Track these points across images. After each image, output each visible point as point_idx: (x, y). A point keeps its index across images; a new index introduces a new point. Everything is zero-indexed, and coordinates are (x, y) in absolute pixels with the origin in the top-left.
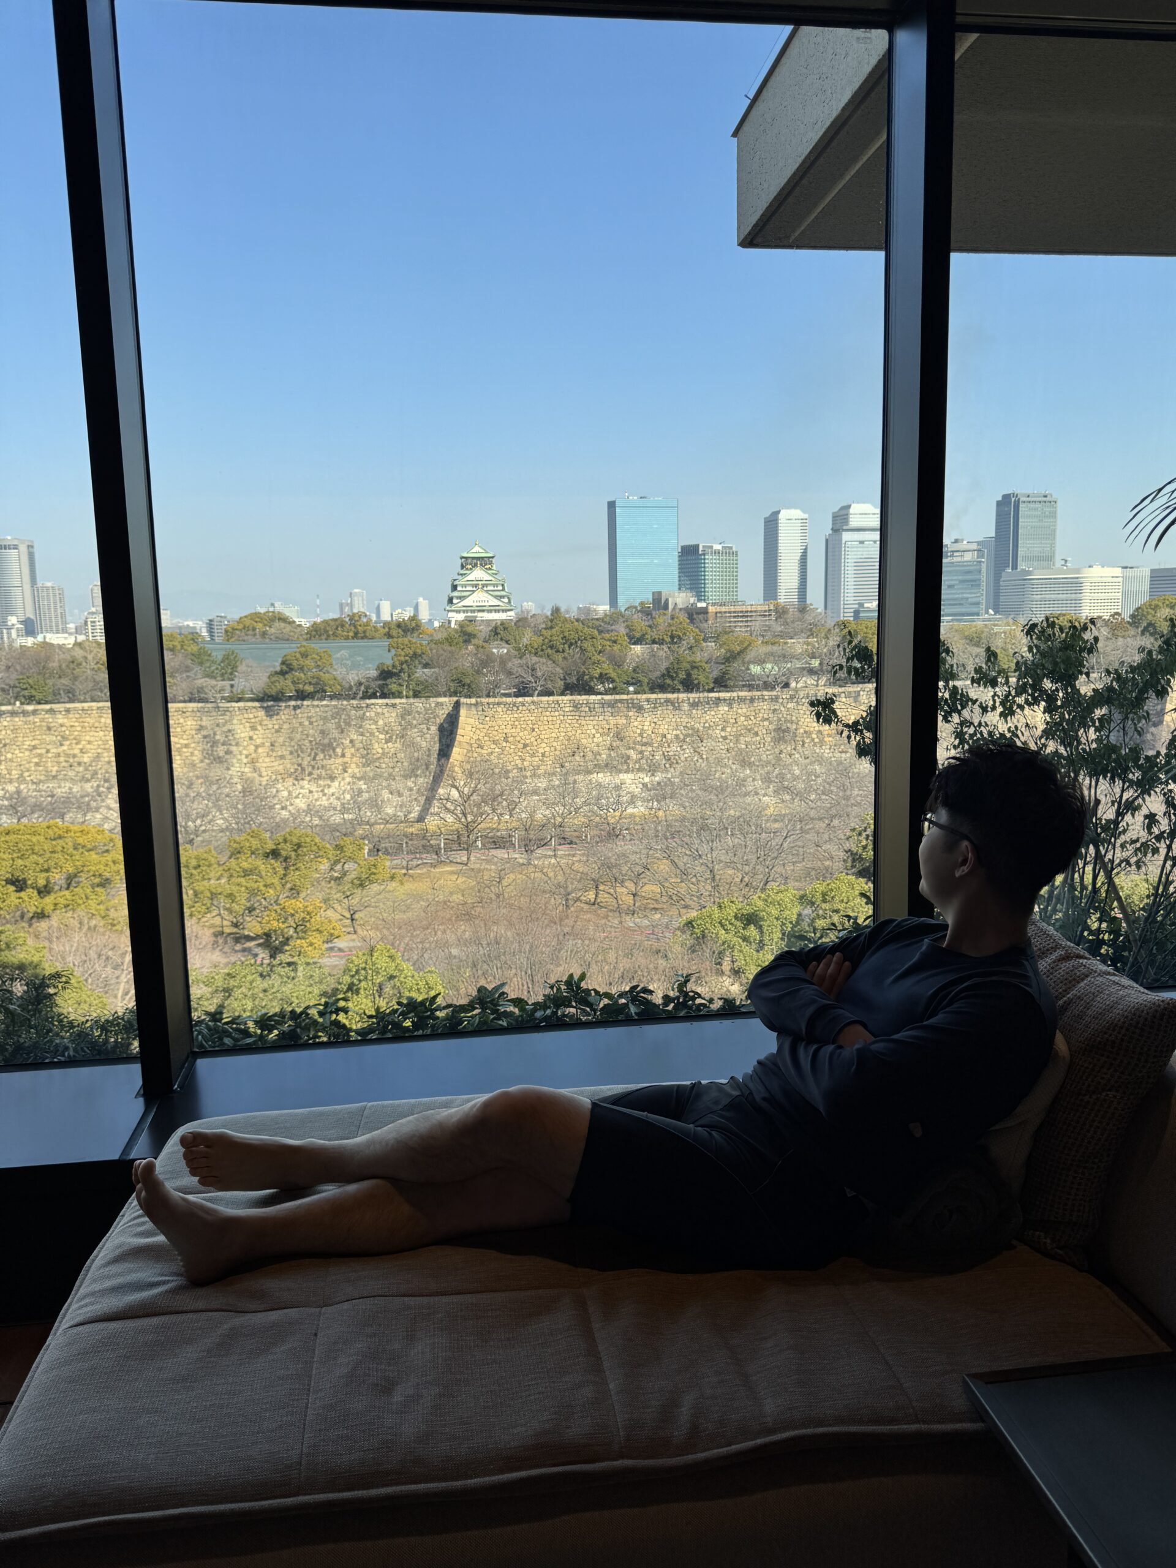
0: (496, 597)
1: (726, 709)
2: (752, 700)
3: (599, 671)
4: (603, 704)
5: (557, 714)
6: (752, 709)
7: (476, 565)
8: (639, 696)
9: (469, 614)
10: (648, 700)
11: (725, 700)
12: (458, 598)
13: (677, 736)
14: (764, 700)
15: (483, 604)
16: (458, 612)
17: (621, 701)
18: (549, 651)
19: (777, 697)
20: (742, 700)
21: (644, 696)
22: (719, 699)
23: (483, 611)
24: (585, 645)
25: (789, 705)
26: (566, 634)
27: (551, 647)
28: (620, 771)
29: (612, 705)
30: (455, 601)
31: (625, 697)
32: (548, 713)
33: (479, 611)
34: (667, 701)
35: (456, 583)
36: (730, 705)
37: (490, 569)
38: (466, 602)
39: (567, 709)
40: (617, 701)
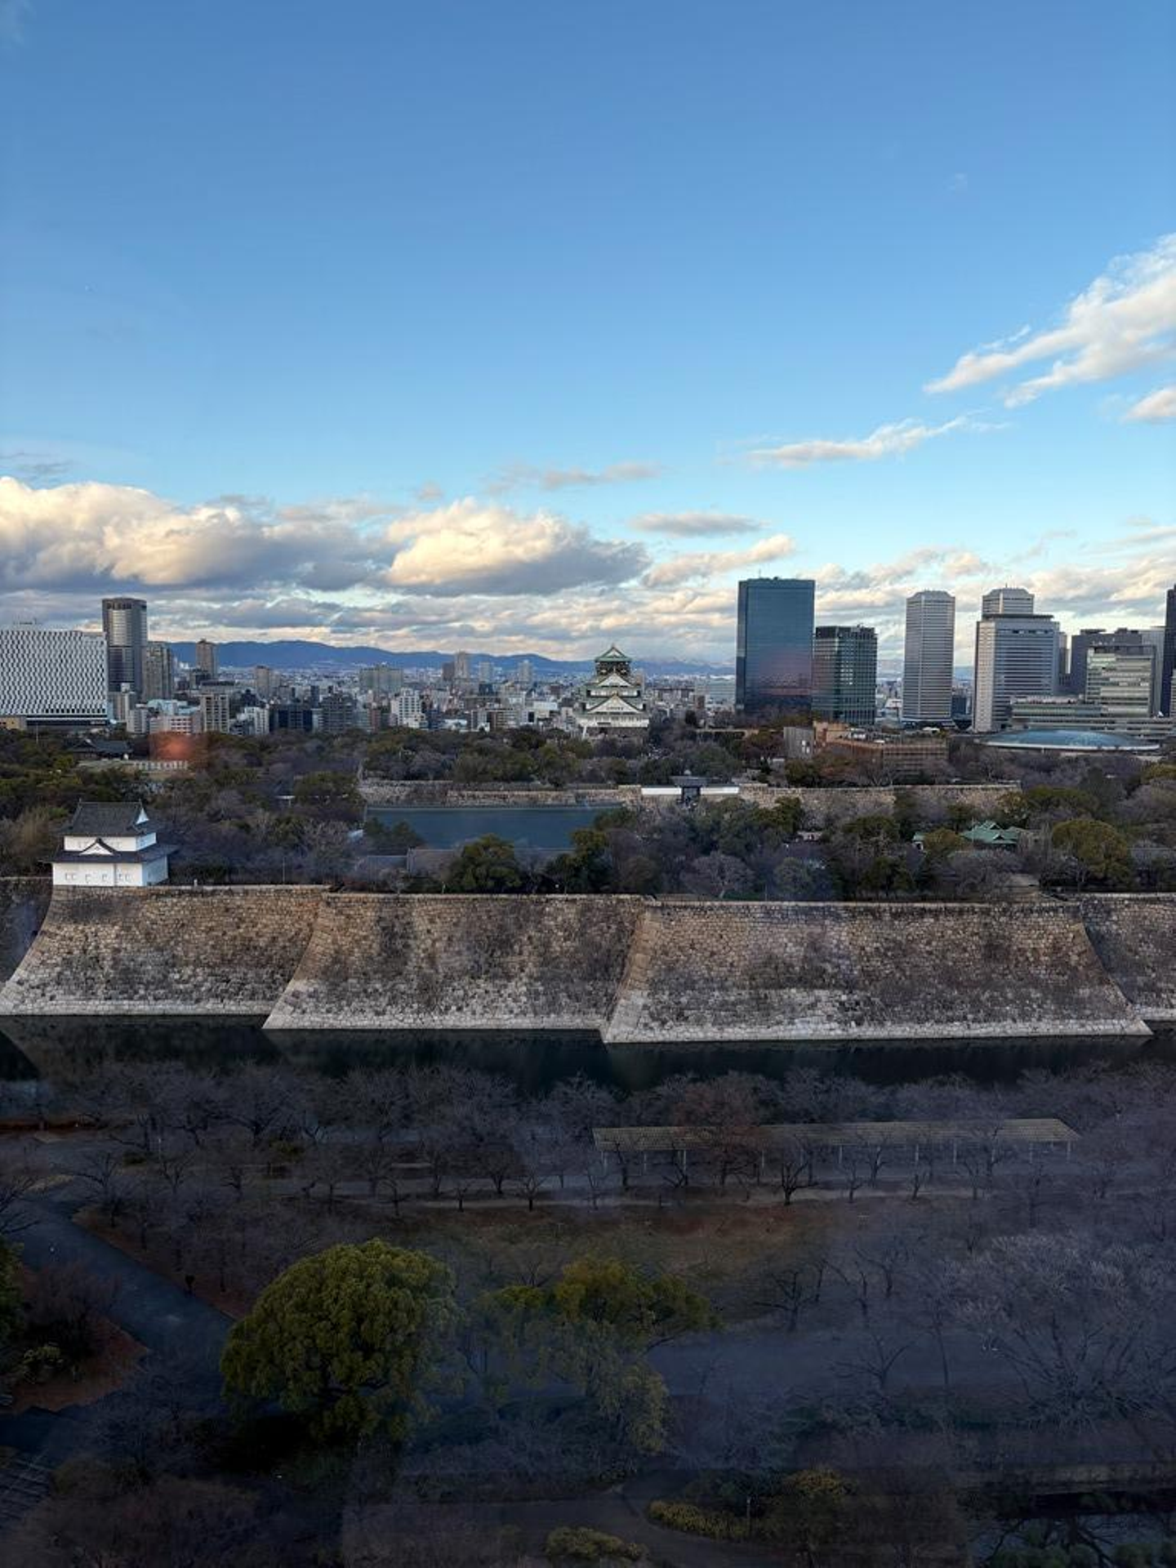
0: (630, 703)
5: (747, 920)
6: (961, 921)
7: (611, 671)
8: (836, 904)
9: (603, 721)
11: (930, 911)
12: (590, 704)
13: (877, 949)
14: (974, 912)
15: (618, 711)
16: (591, 718)
17: (817, 909)
19: (988, 910)
20: (949, 912)
21: (842, 904)
22: (923, 909)
23: (617, 718)
28: (815, 987)
29: (808, 912)
31: (821, 904)
32: (737, 919)
33: (613, 718)
34: (867, 910)
36: (936, 917)
37: (626, 674)
38: (600, 708)
39: (758, 915)
40: (811, 909)
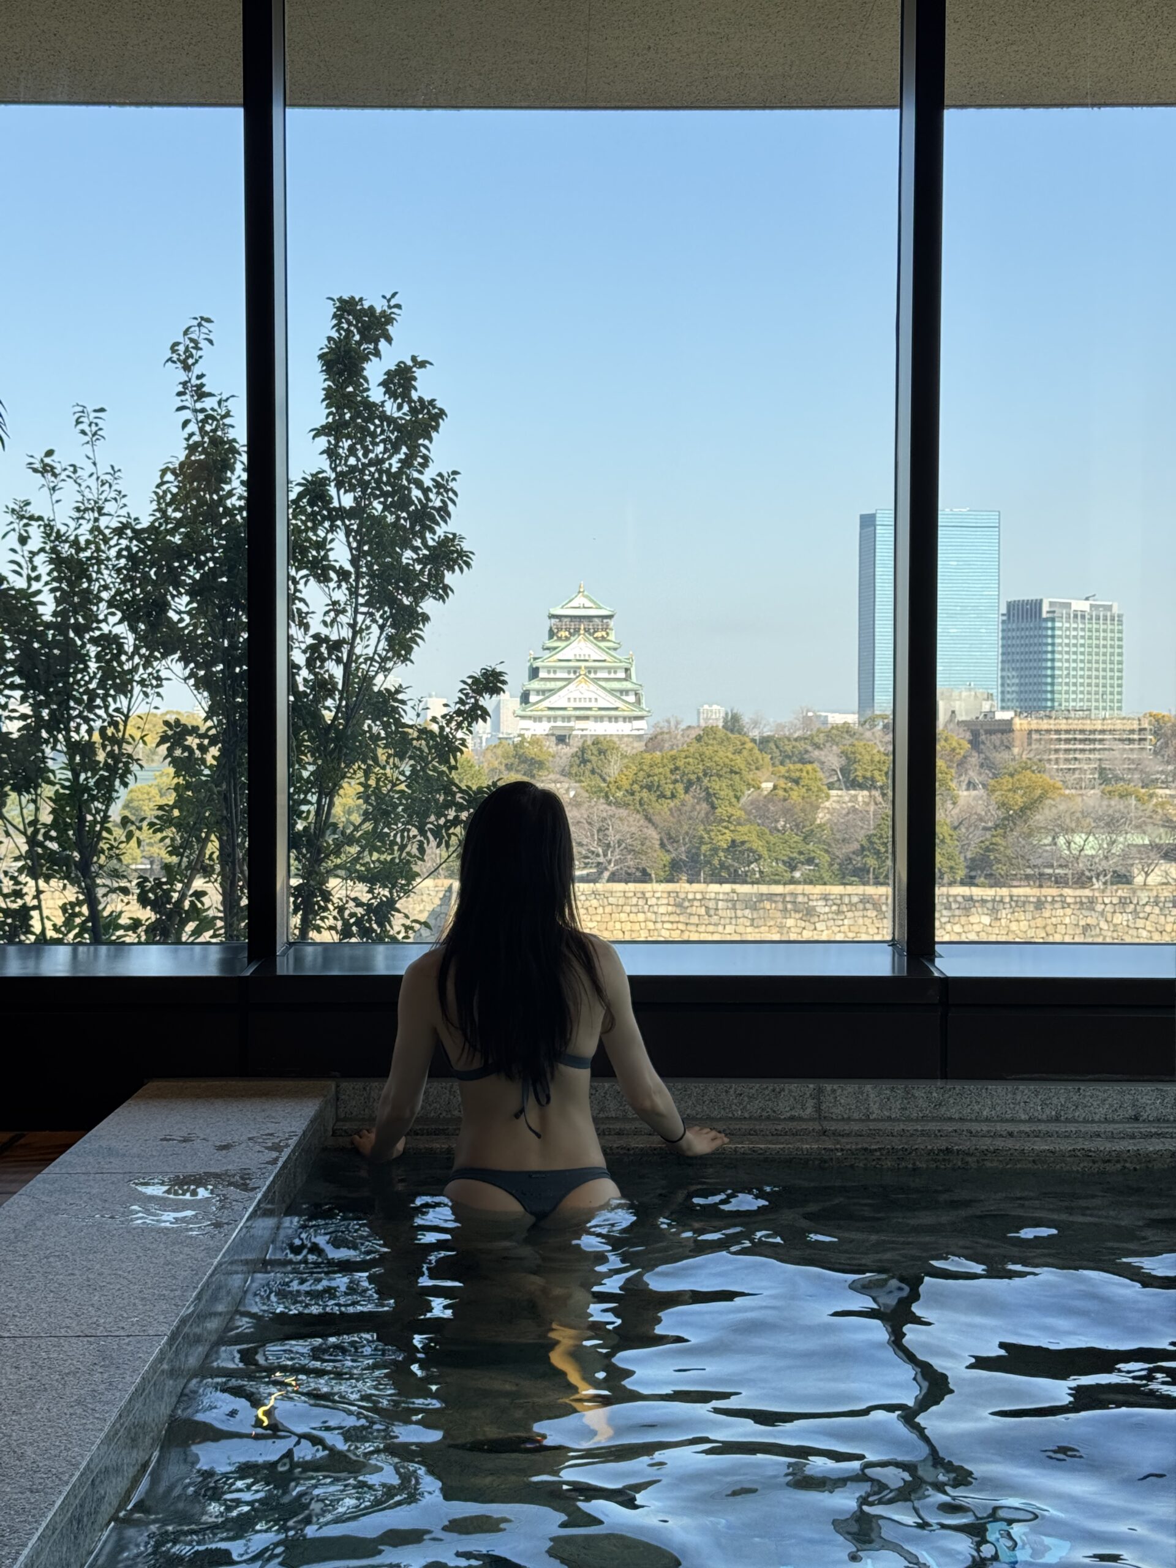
0: (611, 692)
1: (986, 920)
2: (1039, 905)
3: (729, 836)
4: (733, 903)
5: (641, 917)
6: (1040, 922)
7: (577, 631)
8: (808, 889)
9: (559, 724)
10: (825, 898)
11: (983, 901)
12: (538, 692)
14: (1065, 905)
15: (588, 705)
16: (539, 719)
17: (771, 897)
18: (645, 794)
19: (1092, 901)
20: (1019, 904)
21: (818, 889)
22: (971, 899)
23: (587, 718)
24: (716, 785)
25: (1118, 919)
26: (680, 763)
27: (649, 788)
29: (752, 904)
30: (533, 698)
31: (778, 889)
32: (623, 916)
33: (578, 718)
34: (865, 900)
35: (536, 664)
36: (994, 912)
37: (603, 639)
38: (555, 701)
39: (662, 910)
40: (761, 897)
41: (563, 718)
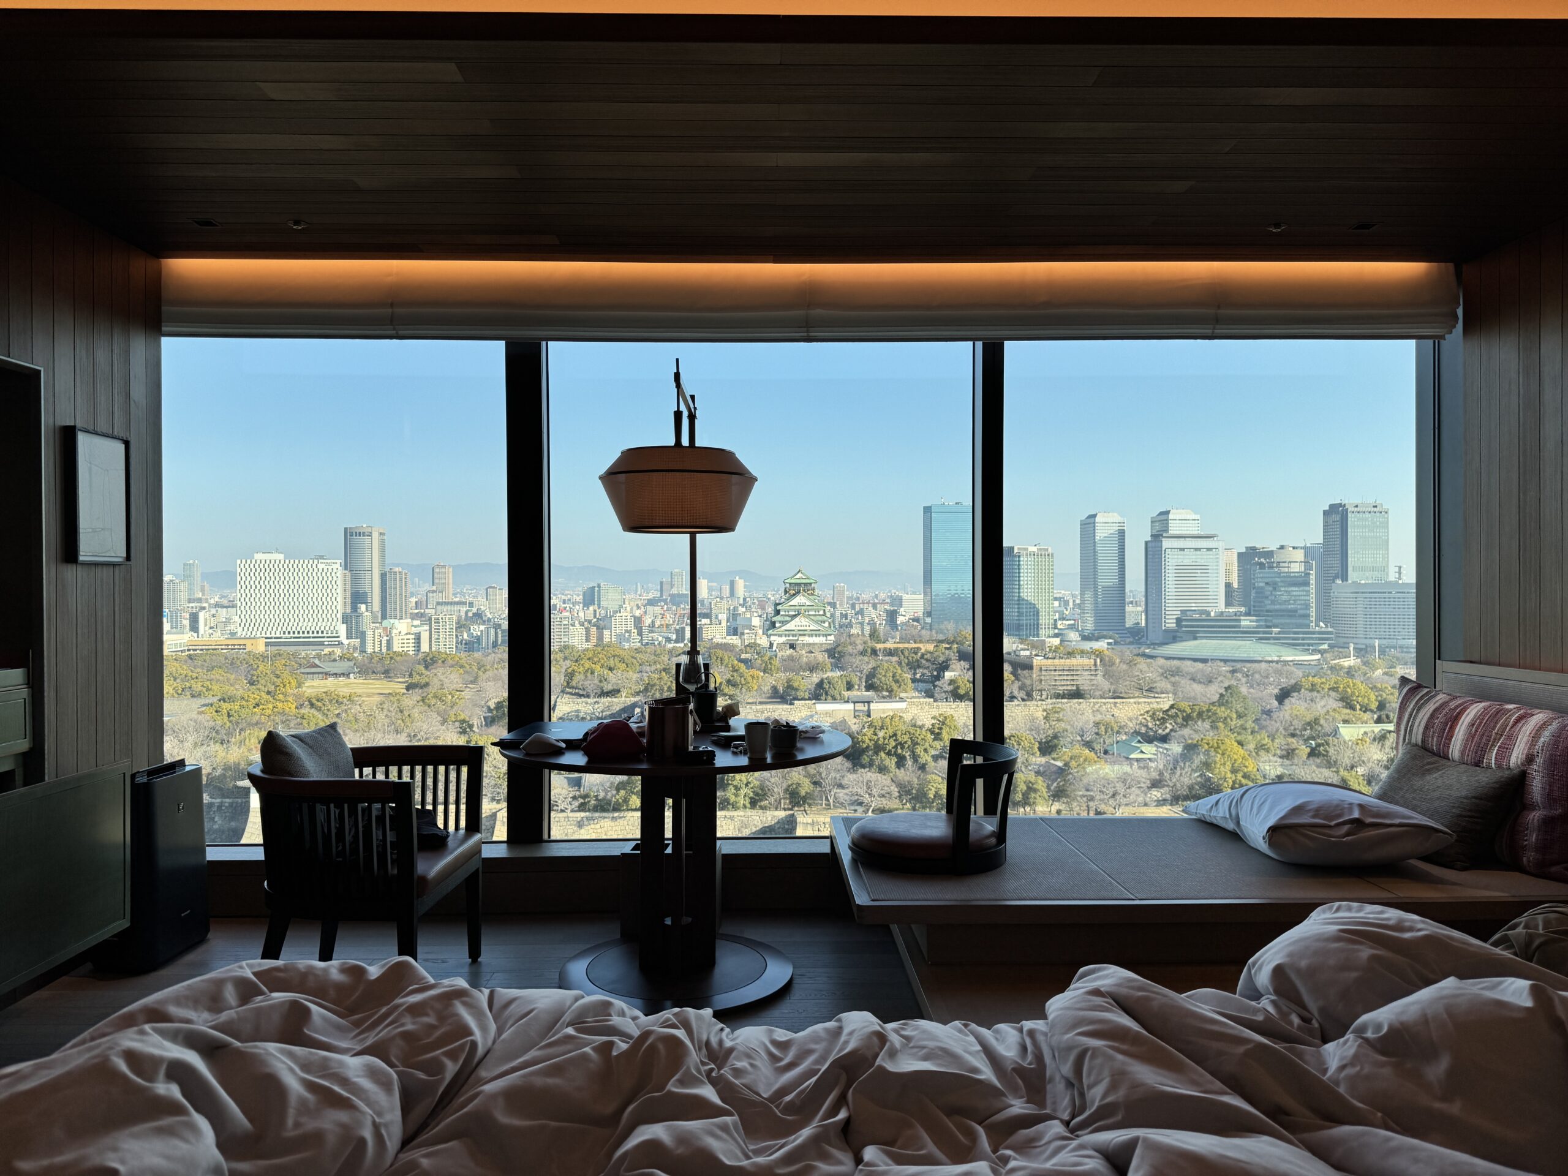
0: (816, 622)
7: (799, 591)
9: (791, 638)
12: (781, 622)
15: (805, 628)
16: (781, 636)
23: (804, 635)
30: (777, 625)
33: (800, 635)
35: (779, 607)
37: (812, 594)
38: (788, 627)
41: (793, 636)
